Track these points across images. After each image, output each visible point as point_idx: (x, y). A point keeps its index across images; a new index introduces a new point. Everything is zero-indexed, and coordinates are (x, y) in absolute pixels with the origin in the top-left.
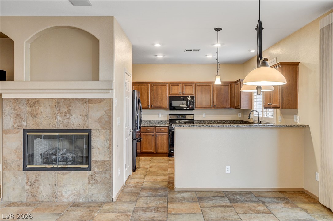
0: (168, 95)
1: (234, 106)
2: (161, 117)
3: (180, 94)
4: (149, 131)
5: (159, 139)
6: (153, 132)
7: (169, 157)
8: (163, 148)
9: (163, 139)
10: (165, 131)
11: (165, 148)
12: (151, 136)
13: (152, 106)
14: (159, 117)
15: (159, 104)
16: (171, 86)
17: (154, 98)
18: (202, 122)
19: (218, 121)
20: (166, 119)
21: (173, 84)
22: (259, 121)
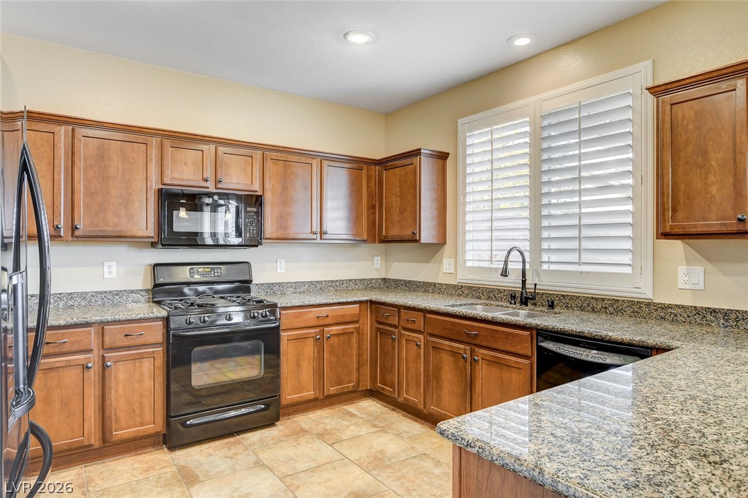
0: (155, 185)
2: (114, 275)
3: (205, 184)
4: (66, 348)
5: (121, 376)
6: (90, 351)
7: (172, 448)
8: (141, 415)
9: (142, 375)
10: (152, 340)
11: (148, 416)
12: (73, 375)
13: (74, 228)
14: (107, 275)
15: (112, 223)
16: (169, 151)
17: (90, 194)
18: (275, 289)
20: (141, 281)
21: (177, 143)
22: (524, 282)
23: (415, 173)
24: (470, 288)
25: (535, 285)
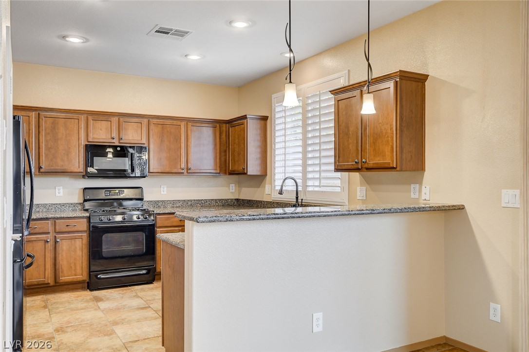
0: (83, 142)
1: (226, 170)
2: (61, 194)
3: (113, 141)
4: (37, 231)
5: (65, 248)
6: (48, 233)
7: (91, 290)
8: (75, 270)
9: (76, 248)
10: (81, 229)
11: (79, 271)
12: (41, 244)
13: (40, 168)
14: (57, 194)
15: (60, 165)
16: (91, 122)
17: (48, 149)
18: (160, 204)
19: (191, 201)
20: (77, 198)
21: (96, 117)
22: (297, 198)
23: (244, 130)
24: (277, 203)
25: (302, 200)
